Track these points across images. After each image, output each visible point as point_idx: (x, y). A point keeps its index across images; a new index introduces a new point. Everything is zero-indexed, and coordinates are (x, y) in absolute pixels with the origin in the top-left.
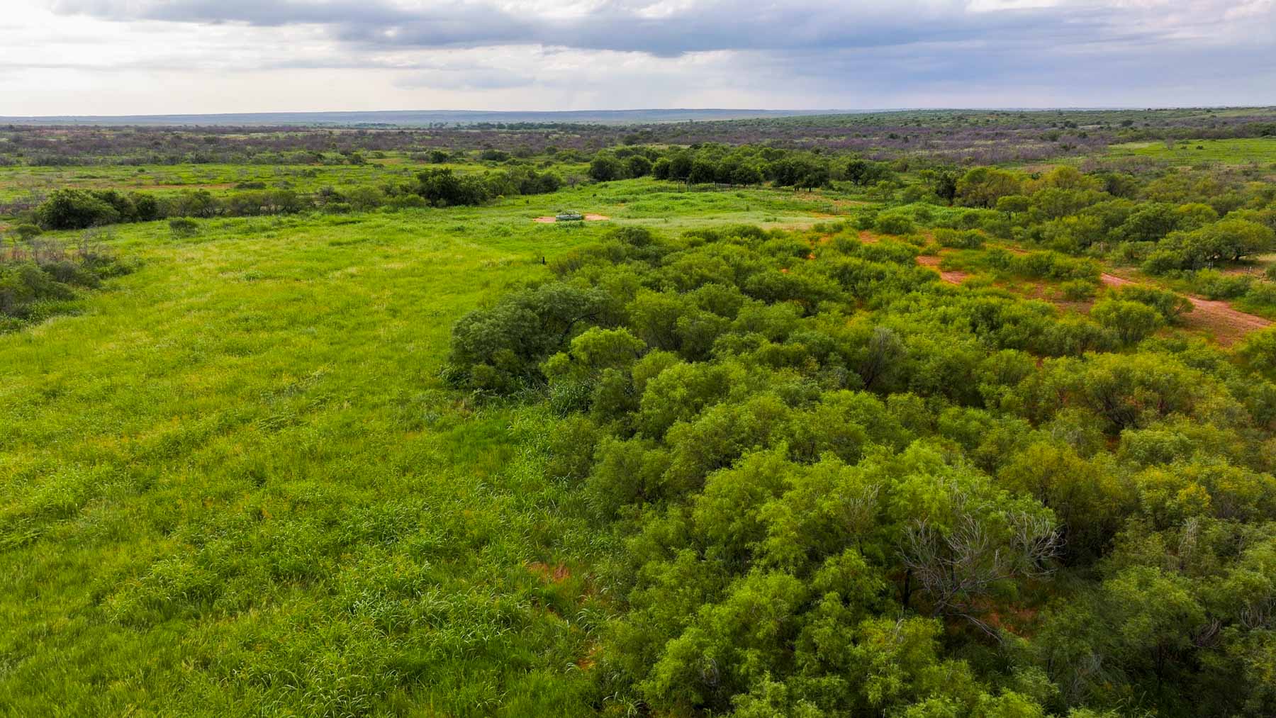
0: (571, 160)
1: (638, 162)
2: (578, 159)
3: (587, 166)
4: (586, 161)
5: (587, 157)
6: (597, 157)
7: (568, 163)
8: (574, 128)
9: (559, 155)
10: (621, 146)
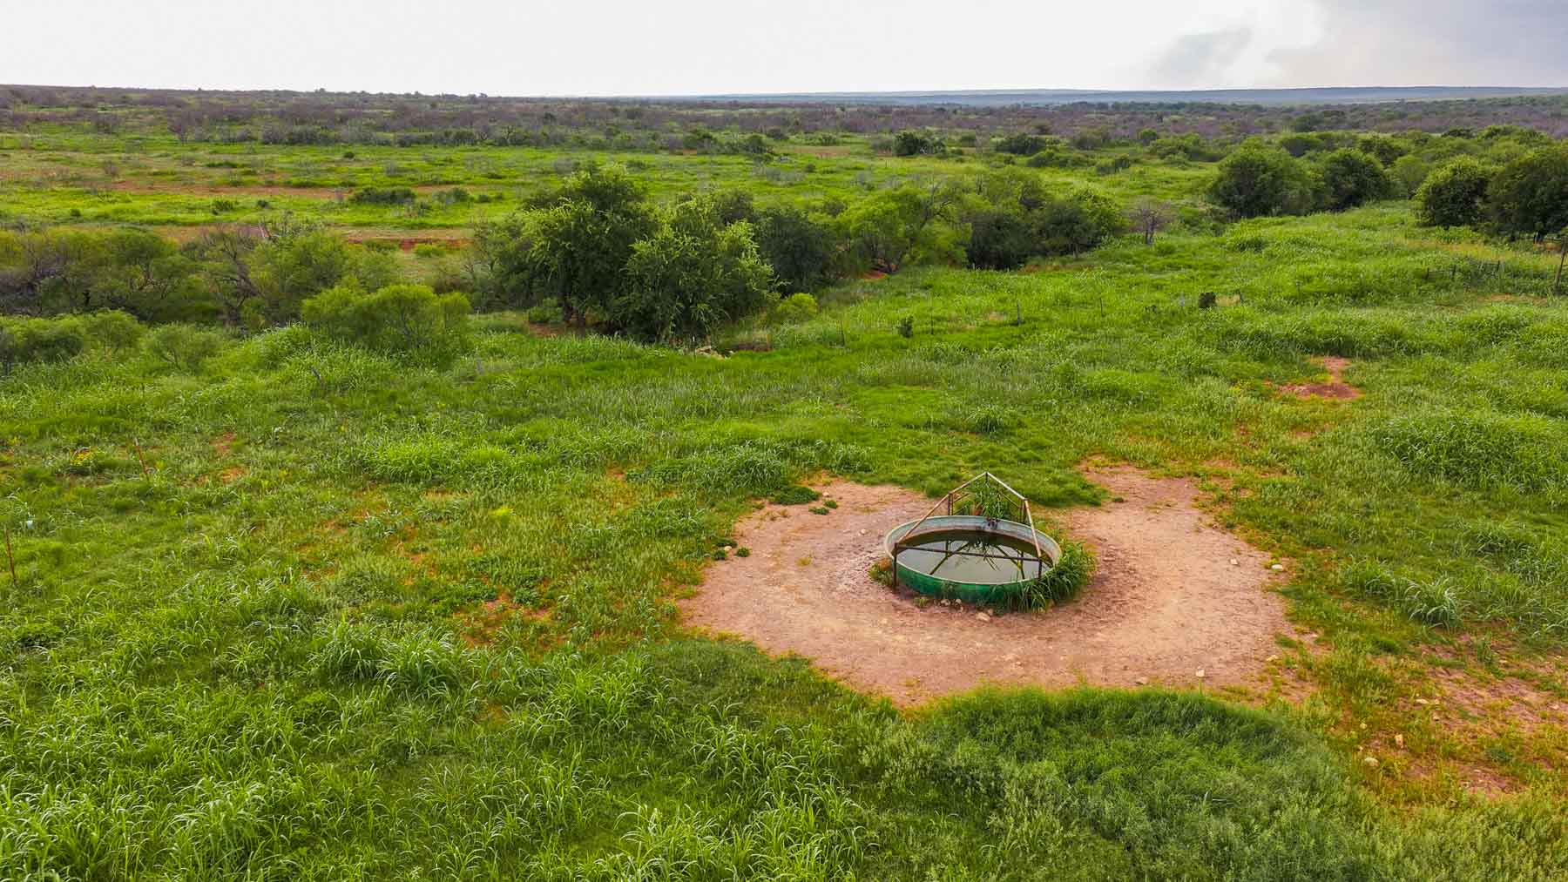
0: (1180, 156)
1: (1349, 165)
2: (1195, 155)
3: (1211, 171)
4: (1213, 159)
5: (1213, 151)
6: (1240, 151)
7: (1172, 163)
8: (1208, 108)
9: (1158, 147)
10: (1287, 134)
